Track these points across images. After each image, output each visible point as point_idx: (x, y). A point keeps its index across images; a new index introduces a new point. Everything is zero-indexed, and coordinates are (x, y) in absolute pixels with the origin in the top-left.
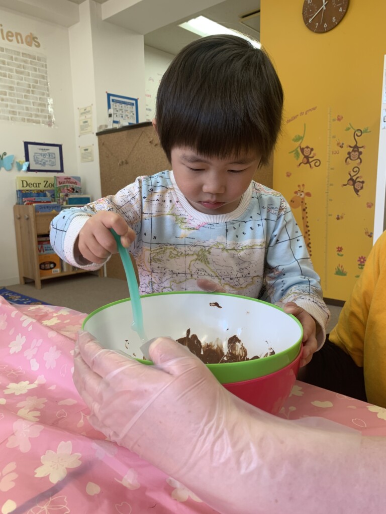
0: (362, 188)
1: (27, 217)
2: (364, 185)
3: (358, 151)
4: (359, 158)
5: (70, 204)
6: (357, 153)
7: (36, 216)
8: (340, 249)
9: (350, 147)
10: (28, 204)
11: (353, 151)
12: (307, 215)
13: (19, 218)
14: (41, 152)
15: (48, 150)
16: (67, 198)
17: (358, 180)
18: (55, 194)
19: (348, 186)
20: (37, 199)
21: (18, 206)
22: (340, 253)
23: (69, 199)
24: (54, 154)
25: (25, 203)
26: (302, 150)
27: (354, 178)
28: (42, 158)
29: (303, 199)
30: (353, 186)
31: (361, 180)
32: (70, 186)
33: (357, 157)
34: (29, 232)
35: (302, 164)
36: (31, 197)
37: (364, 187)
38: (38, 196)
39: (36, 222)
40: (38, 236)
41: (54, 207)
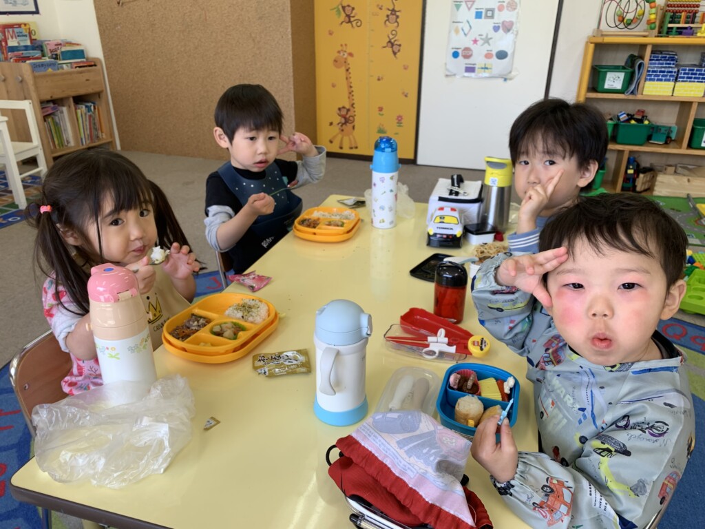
0: (399, 51)
1: (20, 78)
2: (401, 48)
3: (395, 14)
4: (396, 21)
5: (63, 59)
6: (394, 17)
7: (35, 77)
8: (381, 109)
9: (389, 10)
10: (16, 61)
11: (391, 14)
12: (351, 75)
13: (4, 80)
16: (59, 51)
17: (396, 43)
19: (387, 48)
20: (25, 54)
22: (381, 113)
25: (12, 60)
26: (344, 8)
27: (393, 41)
29: (346, 59)
30: (391, 49)
31: (398, 43)
33: (394, 21)
35: (344, 23)
36: (18, 51)
37: (401, 50)
38: (26, 50)
39: (35, 84)
40: (42, 102)
41: (49, 65)
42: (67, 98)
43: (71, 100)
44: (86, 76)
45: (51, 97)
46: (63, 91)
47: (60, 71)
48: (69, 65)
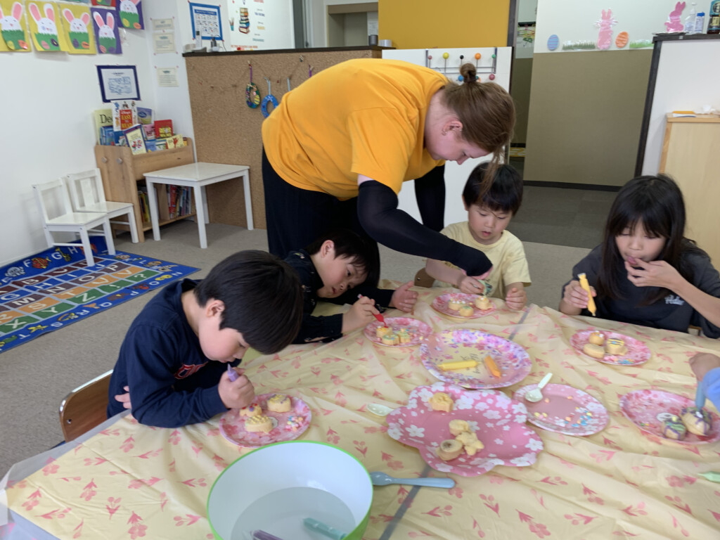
7: (134, 159)
13: (107, 162)
14: (115, 77)
15: (122, 73)
21: (102, 146)
24: (129, 78)
28: (116, 84)
39: (133, 166)
44: (178, 155)
48: (161, 146)
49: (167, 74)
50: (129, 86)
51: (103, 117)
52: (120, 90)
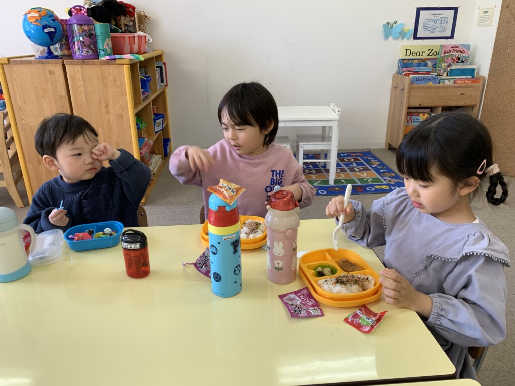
1: (402, 88)
5: (450, 76)
7: (411, 88)
10: (406, 75)
13: (396, 88)
14: (433, 17)
15: (441, 14)
16: (449, 69)
18: (437, 64)
20: (417, 69)
21: (397, 75)
23: (451, 70)
24: (447, 18)
25: (404, 74)
28: (431, 23)
32: (455, 55)
34: (401, 103)
36: (411, 67)
38: (418, 67)
40: (409, 108)
41: (431, 80)
42: (438, 107)
43: (440, 109)
44: (462, 91)
45: (420, 105)
46: (433, 101)
47: (441, 85)
48: (452, 81)
49: (486, 14)
50: (444, 25)
51: (409, 52)
52: (434, 29)
